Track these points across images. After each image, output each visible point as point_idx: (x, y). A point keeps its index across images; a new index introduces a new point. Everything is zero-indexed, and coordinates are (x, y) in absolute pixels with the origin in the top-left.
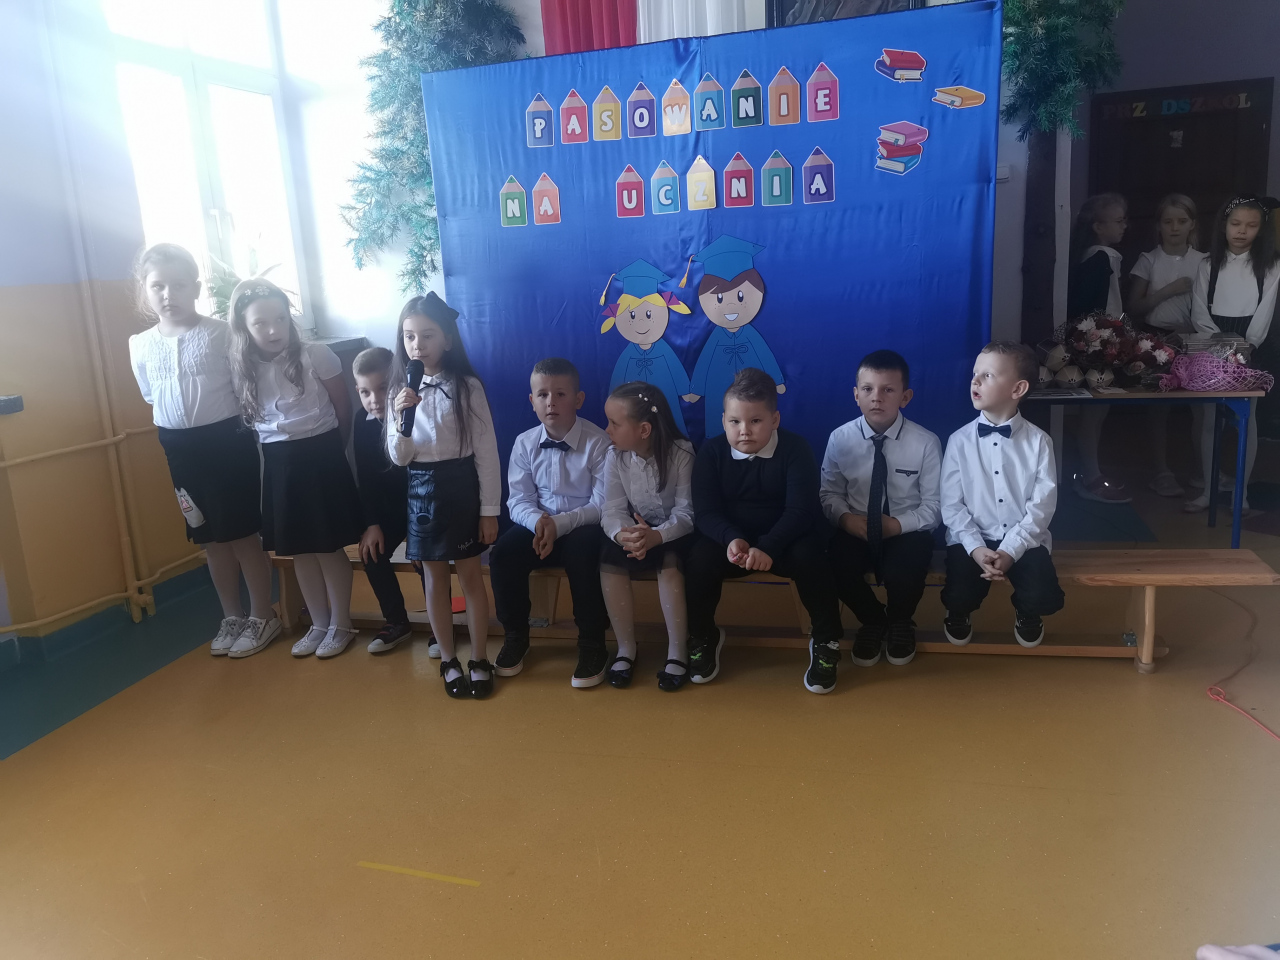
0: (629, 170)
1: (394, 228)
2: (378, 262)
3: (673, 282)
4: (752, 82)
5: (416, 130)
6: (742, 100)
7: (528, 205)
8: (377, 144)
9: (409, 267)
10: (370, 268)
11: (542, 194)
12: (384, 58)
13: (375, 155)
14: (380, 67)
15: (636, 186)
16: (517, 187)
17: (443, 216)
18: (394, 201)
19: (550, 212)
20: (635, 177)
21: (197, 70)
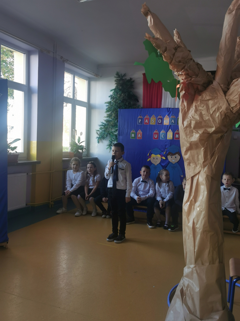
0: (156, 130)
2: (102, 142)
3: (163, 153)
5: (114, 117)
7: (136, 135)
8: (106, 119)
9: (109, 144)
10: (101, 143)
11: (139, 133)
12: (110, 103)
13: (105, 121)
14: (109, 104)
15: (157, 134)
16: (134, 131)
17: (119, 135)
18: (108, 130)
19: (140, 137)
20: (157, 132)
21: (75, 102)
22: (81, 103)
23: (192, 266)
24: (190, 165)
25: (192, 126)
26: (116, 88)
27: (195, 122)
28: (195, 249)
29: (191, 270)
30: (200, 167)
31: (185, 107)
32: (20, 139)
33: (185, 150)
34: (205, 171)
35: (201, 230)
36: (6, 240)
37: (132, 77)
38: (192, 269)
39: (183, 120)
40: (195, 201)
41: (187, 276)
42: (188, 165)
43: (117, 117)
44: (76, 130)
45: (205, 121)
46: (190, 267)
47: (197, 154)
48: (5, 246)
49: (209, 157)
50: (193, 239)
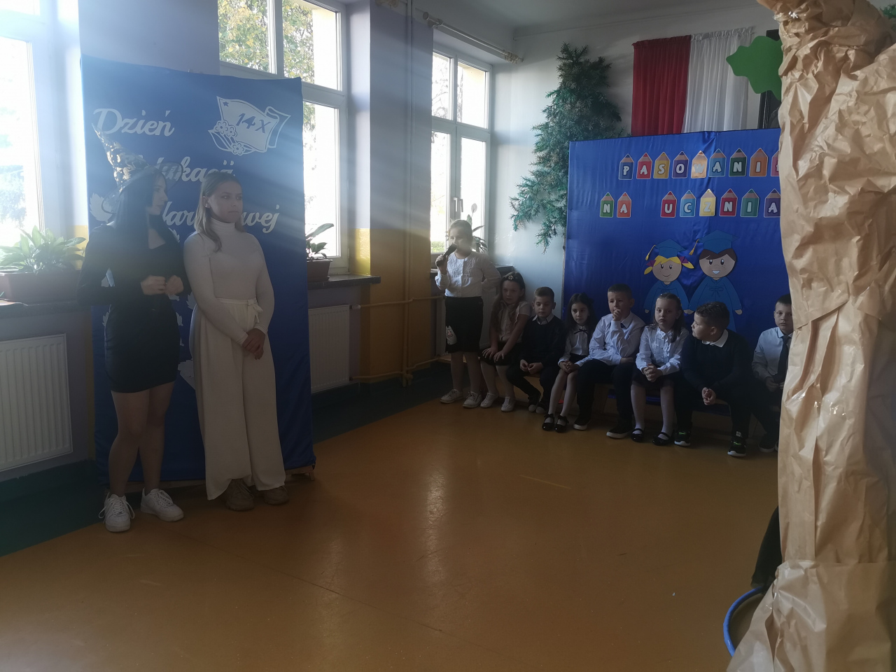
0: (670, 194)
1: (537, 211)
2: (525, 227)
3: (686, 252)
4: (743, 154)
5: (556, 163)
6: (736, 163)
7: (615, 207)
8: (535, 168)
9: (542, 231)
10: (521, 230)
11: (623, 203)
12: (545, 127)
13: (533, 174)
14: (543, 131)
15: (673, 202)
16: (610, 198)
17: (571, 209)
18: (539, 198)
19: (626, 212)
20: (672, 197)
21: (458, 131)
22: (472, 132)
23: (807, 564)
24: (810, 288)
25: (826, 172)
26: (560, 87)
27: (834, 161)
28: (816, 519)
29: (802, 572)
30: (843, 292)
31: (803, 118)
32: (332, 225)
33: (797, 244)
34: (862, 303)
35: (840, 470)
36: (311, 462)
37: (604, 55)
38: (806, 571)
39: (797, 156)
40: (825, 389)
41: (789, 588)
42: (802, 288)
43: (563, 163)
44: (462, 200)
45: (869, 157)
46: (799, 567)
47: (837, 254)
48: (308, 474)
49: (875, 262)
50: (813, 492)
